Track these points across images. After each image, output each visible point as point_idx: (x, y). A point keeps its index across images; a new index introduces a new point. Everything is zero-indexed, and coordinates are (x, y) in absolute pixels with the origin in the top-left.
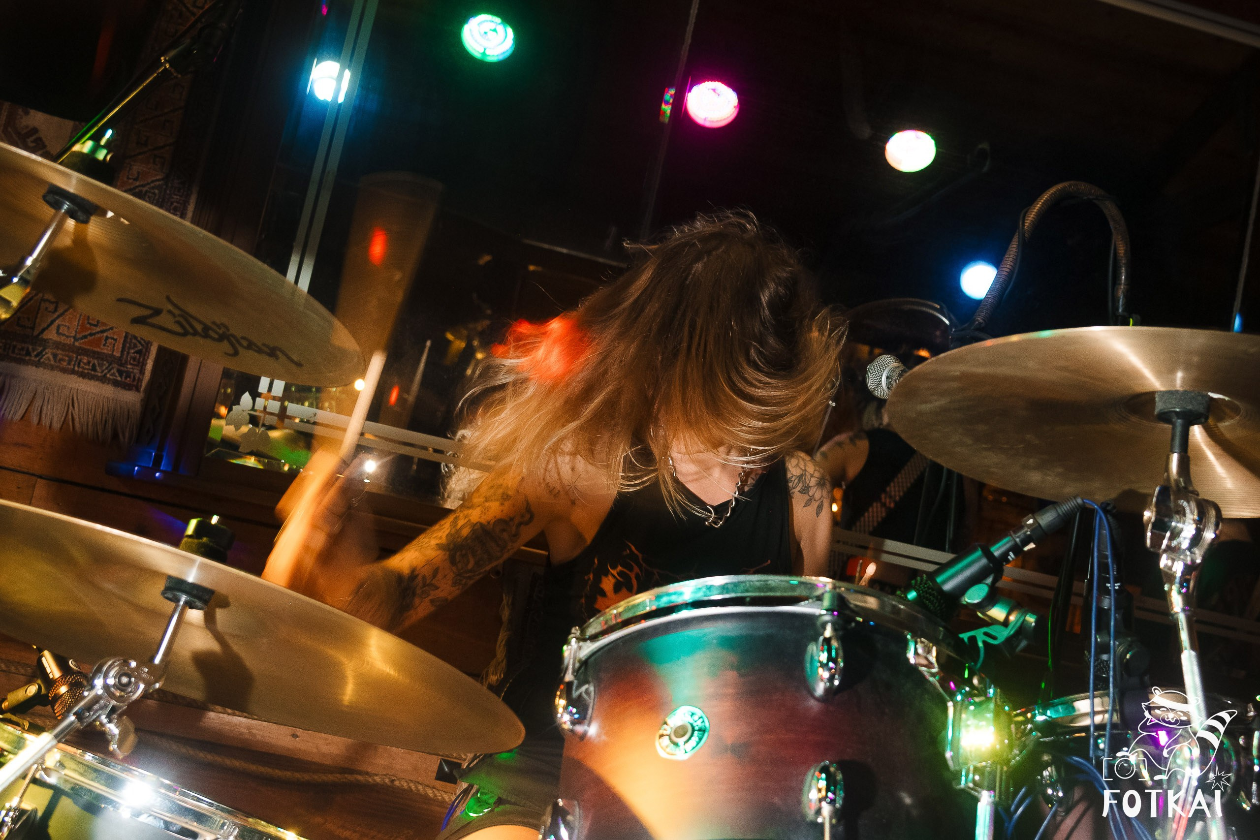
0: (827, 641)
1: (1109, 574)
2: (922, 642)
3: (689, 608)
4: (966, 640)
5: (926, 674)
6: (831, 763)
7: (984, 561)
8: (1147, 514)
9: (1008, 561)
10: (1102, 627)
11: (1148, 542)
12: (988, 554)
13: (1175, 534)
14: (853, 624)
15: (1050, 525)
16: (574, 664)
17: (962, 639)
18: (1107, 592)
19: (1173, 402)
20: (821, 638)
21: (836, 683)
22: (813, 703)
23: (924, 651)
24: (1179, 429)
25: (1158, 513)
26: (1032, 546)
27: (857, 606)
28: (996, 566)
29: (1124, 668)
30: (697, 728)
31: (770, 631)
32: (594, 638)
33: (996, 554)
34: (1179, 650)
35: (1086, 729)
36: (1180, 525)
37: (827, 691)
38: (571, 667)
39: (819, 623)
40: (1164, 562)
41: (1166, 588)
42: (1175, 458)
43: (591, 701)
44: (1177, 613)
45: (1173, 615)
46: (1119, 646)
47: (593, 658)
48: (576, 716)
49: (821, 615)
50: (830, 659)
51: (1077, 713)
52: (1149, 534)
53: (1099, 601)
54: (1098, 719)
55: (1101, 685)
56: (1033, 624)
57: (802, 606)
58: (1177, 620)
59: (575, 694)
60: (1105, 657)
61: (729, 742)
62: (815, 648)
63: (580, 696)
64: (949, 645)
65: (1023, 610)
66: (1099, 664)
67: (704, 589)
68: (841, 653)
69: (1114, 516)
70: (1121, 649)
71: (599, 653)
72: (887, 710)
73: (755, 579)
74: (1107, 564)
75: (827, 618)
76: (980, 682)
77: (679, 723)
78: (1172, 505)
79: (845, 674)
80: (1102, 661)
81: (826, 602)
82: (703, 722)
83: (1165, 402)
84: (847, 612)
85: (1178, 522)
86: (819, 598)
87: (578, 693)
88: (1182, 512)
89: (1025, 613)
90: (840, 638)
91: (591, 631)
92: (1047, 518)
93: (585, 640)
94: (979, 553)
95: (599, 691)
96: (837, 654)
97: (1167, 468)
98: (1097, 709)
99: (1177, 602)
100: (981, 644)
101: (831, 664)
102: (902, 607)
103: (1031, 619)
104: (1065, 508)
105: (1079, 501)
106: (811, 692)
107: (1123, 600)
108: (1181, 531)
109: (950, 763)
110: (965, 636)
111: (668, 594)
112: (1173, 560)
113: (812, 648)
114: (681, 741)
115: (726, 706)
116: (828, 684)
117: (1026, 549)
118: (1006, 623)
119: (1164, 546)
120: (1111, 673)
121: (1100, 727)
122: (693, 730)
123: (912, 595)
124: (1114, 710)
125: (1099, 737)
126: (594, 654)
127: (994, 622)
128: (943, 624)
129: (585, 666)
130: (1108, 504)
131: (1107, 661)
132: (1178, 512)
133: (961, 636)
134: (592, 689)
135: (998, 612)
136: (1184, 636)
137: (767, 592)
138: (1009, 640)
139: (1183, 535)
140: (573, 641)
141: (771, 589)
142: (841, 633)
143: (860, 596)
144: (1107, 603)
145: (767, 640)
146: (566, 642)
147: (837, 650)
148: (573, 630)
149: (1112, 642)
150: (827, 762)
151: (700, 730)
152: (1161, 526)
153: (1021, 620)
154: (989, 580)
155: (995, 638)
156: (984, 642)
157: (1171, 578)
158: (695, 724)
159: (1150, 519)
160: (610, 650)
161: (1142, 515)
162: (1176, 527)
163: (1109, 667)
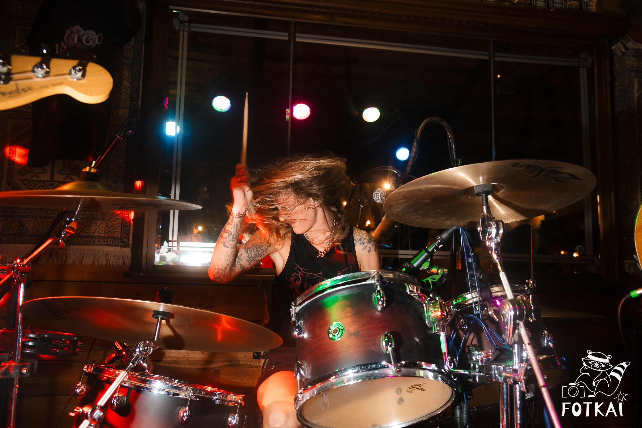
0: (379, 291)
1: (469, 250)
2: (411, 286)
3: (330, 289)
4: (425, 282)
5: (414, 297)
6: (388, 332)
7: (426, 254)
8: (479, 229)
9: (434, 252)
10: (470, 268)
11: (481, 238)
12: (427, 251)
13: (490, 234)
14: (386, 284)
15: (446, 238)
16: (295, 315)
17: (424, 282)
18: (470, 256)
19: (480, 189)
20: (377, 291)
21: (385, 305)
22: (378, 313)
23: (412, 289)
24: (484, 197)
25: (482, 227)
26: (441, 246)
27: (386, 278)
28: (431, 255)
29: (480, 281)
30: (340, 329)
31: (358, 291)
32: (300, 305)
33: (430, 251)
34: (498, 272)
35: (471, 304)
36: (491, 230)
37: (382, 308)
38: (294, 316)
39: (375, 286)
40: (487, 243)
41: (490, 252)
42: (485, 208)
43: (303, 326)
44: (495, 260)
45: (494, 261)
46: (477, 274)
47: (300, 311)
48: (299, 332)
49: (375, 283)
50: (381, 297)
51: (467, 299)
52: (481, 235)
53: (468, 260)
54: (475, 300)
55: (474, 288)
56: (447, 272)
57: (368, 281)
58: (496, 262)
59: (297, 325)
60: (473, 278)
61: (352, 332)
62: (375, 295)
63: (299, 325)
64: (420, 285)
65: (443, 268)
66: (471, 281)
67: (334, 281)
68: (384, 294)
69: (467, 231)
70: (478, 275)
71: (302, 309)
72: (403, 311)
73: (350, 275)
74: (468, 247)
75: (377, 284)
76: (433, 296)
77: (334, 328)
78: (487, 224)
79: (387, 301)
80: (472, 280)
81: (376, 279)
82: (342, 326)
83: (477, 189)
84: (384, 280)
85: (490, 229)
86: (373, 277)
87: (298, 324)
88: (490, 225)
89: (443, 269)
90: (383, 290)
91: (298, 303)
92: (445, 236)
93: (297, 306)
94: (424, 251)
95: (305, 322)
96: (383, 295)
97: (483, 212)
98: (473, 297)
99: (495, 256)
100: (430, 282)
101: (382, 299)
102: (401, 275)
103: (446, 270)
104: (450, 231)
105: (455, 227)
106: (377, 309)
107: (476, 258)
108: (492, 232)
109: (428, 325)
110: (425, 280)
111: (322, 285)
112: (491, 243)
113: (374, 295)
114: (336, 334)
115: (349, 320)
116: (382, 306)
117: (439, 247)
118: (437, 274)
119: (487, 238)
120: (477, 284)
121: (476, 303)
122: (339, 330)
123: (404, 270)
124: (479, 296)
125: (476, 306)
126: (300, 310)
127: (433, 274)
128: (416, 278)
129: (298, 315)
130: (465, 227)
131: (474, 280)
132: (489, 226)
133: (423, 280)
134: (302, 322)
135: (434, 270)
136: (499, 267)
137: (355, 279)
138: (440, 279)
139: (492, 233)
140: (293, 306)
141: (356, 277)
142: (382, 288)
143: (386, 274)
144: (470, 260)
145: (358, 294)
146: (291, 308)
147: (383, 294)
148: (292, 303)
149: (475, 273)
150: (387, 333)
151: (342, 329)
152: (484, 232)
153: (443, 271)
154: (429, 260)
155: (435, 279)
156: (432, 281)
157: (491, 249)
158: (339, 328)
159: (480, 230)
160: (306, 308)
161: (477, 230)
162: (489, 231)
163: (475, 282)
